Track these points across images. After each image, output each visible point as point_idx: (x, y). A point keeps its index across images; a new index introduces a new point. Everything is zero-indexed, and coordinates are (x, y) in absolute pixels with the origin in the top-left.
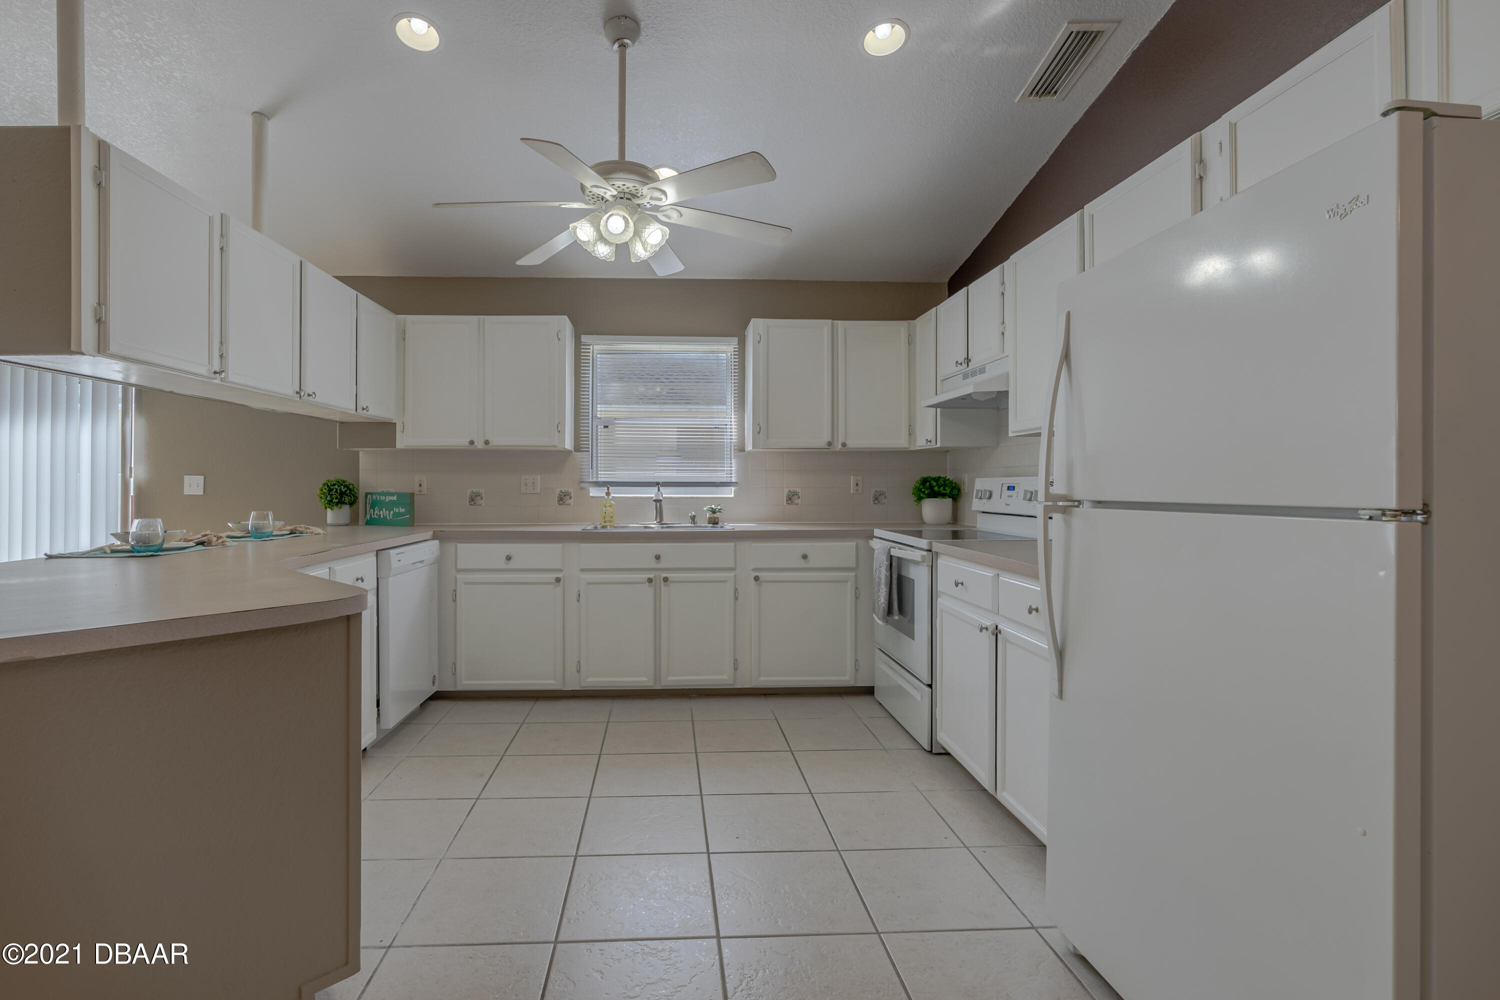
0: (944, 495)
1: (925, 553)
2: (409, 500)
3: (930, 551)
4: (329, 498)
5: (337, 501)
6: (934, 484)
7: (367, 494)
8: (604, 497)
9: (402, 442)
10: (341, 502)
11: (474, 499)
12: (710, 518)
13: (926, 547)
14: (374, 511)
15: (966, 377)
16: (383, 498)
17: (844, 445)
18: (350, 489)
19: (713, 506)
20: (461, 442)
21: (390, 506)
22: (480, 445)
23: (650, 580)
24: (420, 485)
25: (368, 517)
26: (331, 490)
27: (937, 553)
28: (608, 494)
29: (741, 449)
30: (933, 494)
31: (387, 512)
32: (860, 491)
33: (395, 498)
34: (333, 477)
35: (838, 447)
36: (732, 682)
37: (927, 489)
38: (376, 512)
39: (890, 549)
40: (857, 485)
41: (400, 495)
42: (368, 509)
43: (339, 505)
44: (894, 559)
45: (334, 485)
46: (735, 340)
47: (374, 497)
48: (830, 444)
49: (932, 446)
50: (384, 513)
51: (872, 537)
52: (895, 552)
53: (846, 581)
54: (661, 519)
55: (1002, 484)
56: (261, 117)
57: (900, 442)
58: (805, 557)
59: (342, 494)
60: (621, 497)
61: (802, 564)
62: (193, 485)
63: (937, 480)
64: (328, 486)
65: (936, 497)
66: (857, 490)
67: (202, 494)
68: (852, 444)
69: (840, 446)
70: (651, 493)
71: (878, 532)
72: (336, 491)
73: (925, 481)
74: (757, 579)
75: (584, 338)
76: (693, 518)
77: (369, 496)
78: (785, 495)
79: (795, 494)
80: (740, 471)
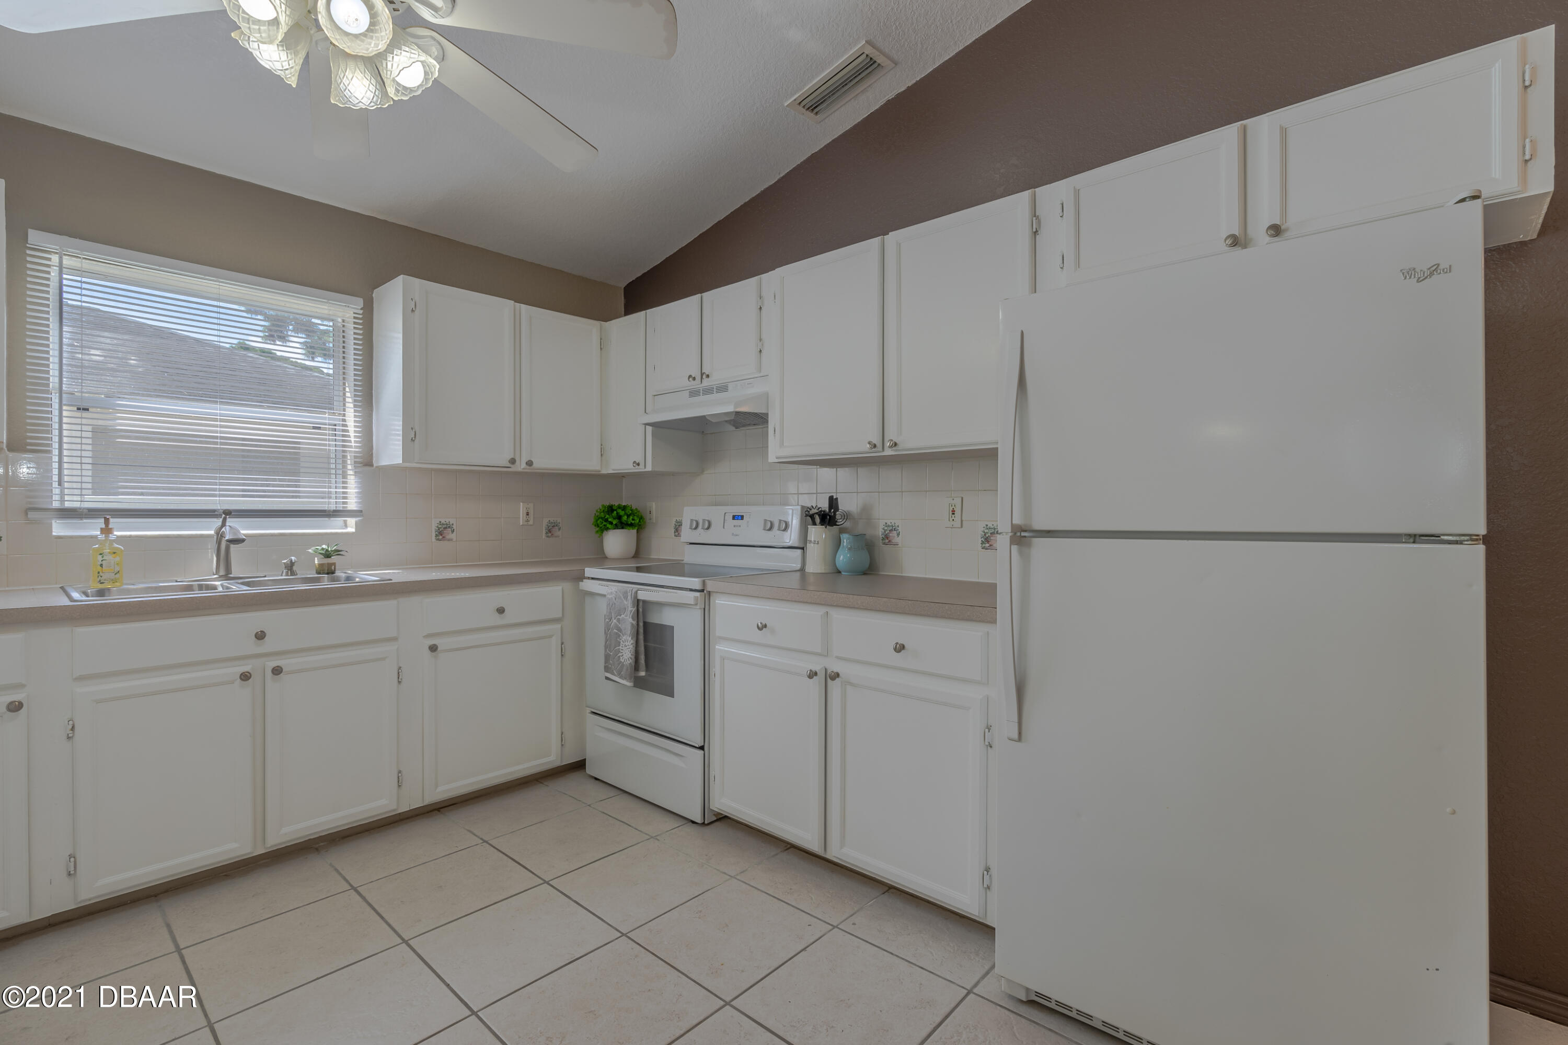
0: (631, 525)
1: (698, 594)
3: (702, 591)
6: (622, 513)
8: (96, 537)
12: (321, 565)
13: (698, 587)
15: (694, 393)
17: (530, 463)
19: (324, 546)
23: (245, 677)
27: (709, 593)
28: (107, 530)
29: (366, 461)
30: (622, 525)
32: (531, 522)
35: (521, 466)
36: (394, 807)
37: (614, 519)
39: (636, 593)
40: (528, 514)
44: (641, 604)
46: (360, 302)
48: (513, 461)
49: (641, 469)
51: (581, 577)
52: (643, 595)
53: (550, 637)
54: (228, 569)
55: (725, 513)
57: (590, 463)
58: (501, 611)
60: (130, 536)
61: (498, 620)
63: (624, 508)
65: (623, 528)
66: (528, 521)
68: (543, 463)
69: (524, 465)
70: (208, 529)
71: (590, 571)
73: (611, 509)
74: (433, 648)
75: (38, 238)
76: (290, 567)
78: (434, 528)
79: (448, 526)
80: (366, 493)
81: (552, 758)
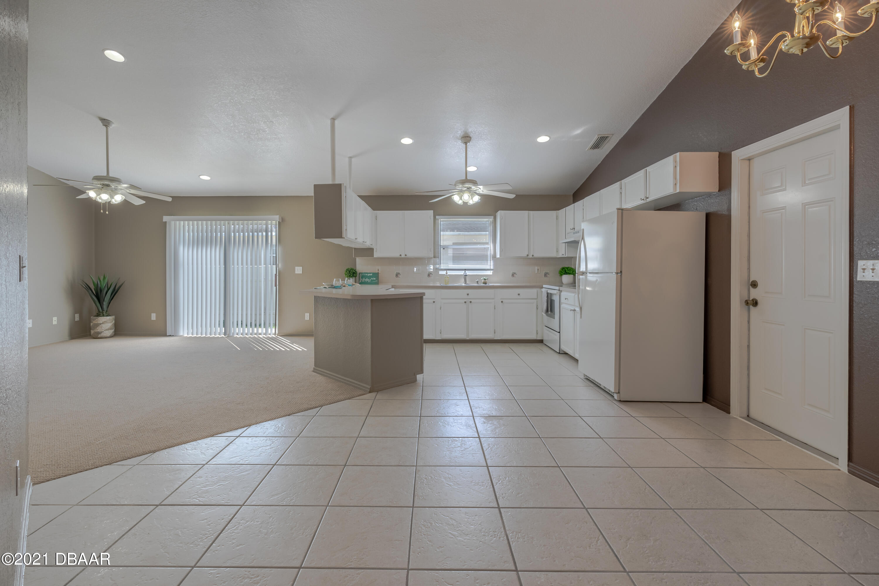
0: (570, 274)
1: (557, 291)
2: (376, 275)
3: (559, 290)
4: (349, 275)
5: (352, 275)
6: (566, 269)
7: (360, 273)
8: (445, 274)
9: (375, 255)
10: (353, 276)
11: (397, 275)
12: (484, 282)
13: (558, 289)
14: (363, 279)
15: (574, 233)
16: (366, 275)
17: (533, 256)
18: (355, 271)
19: (485, 278)
20: (397, 255)
21: (369, 277)
22: (403, 256)
23: (465, 302)
24: (378, 270)
25: (360, 281)
26: (350, 272)
27: (561, 291)
28: (447, 273)
29: (494, 256)
30: (566, 273)
31: (368, 280)
32: (539, 272)
33: (371, 275)
34: (350, 267)
35: (530, 256)
36: (493, 337)
37: (564, 271)
38: (364, 279)
39: (547, 291)
40: (538, 270)
41: (373, 274)
42: (360, 279)
43: (353, 277)
44: (549, 294)
45: (351, 270)
46: (493, 217)
47: (363, 274)
48: (528, 255)
49: (564, 256)
50: (367, 280)
51: (542, 288)
52: (549, 291)
53: (534, 303)
54: (466, 282)
56: (350, 158)
57: (554, 255)
58: (519, 294)
59: (354, 273)
60: (451, 274)
61: (518, 297)
62: (299, 270)
63: (567, 268)
64: (349, 271)
65: (567, 274)
66: (538, 272)
67: (301, 273)
68: (536, 255)
69: (531, 256)
70: (462, 273)
71: (544, 286)
72: (352, 272)
73: (563, 268)
74: (502, 302)
75: (437, 217)
76: (477, 282)
77: (361, 274)
78: (511, 274)
79: (515, 273)
80: (494, 265)
81: (533, 337)
